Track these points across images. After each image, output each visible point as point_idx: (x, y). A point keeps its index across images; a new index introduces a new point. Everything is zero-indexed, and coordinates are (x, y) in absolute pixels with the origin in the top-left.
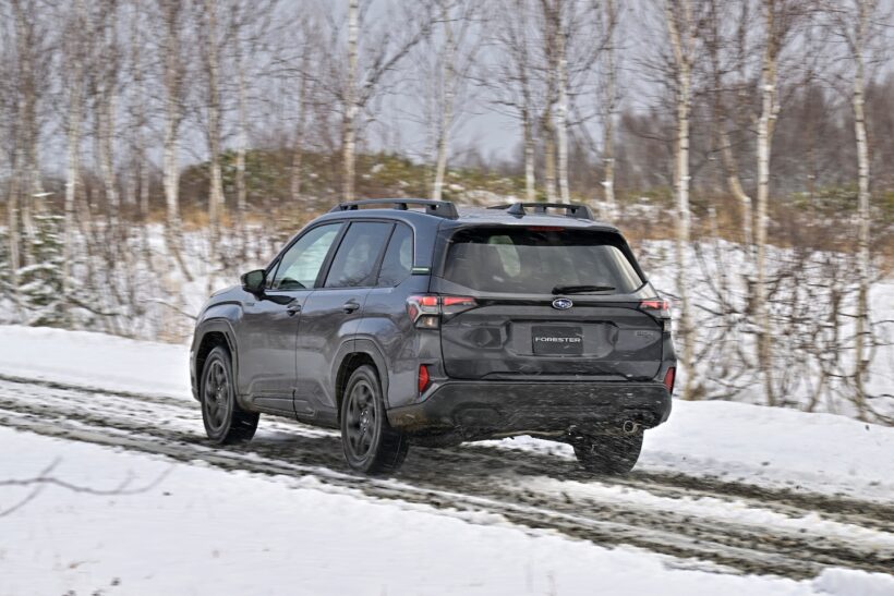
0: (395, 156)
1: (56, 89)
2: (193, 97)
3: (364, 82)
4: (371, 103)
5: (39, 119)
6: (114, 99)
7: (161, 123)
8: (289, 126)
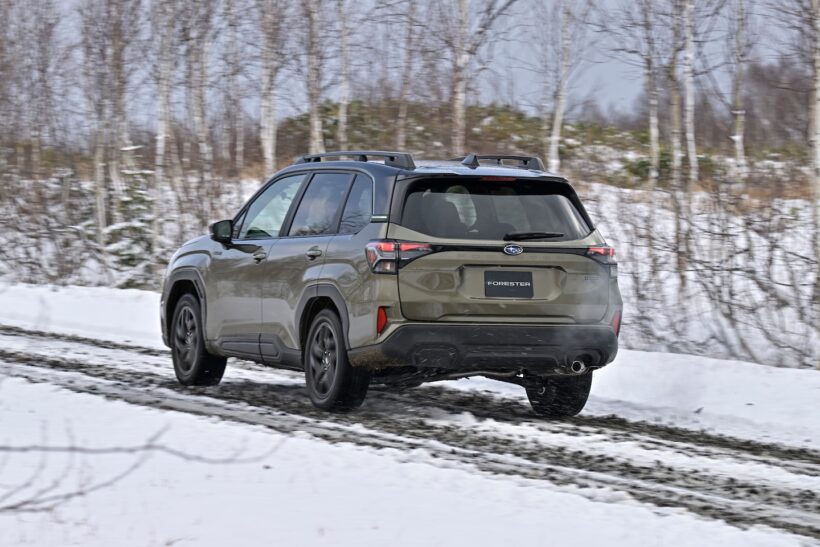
0: (507, 109)
1: (145, 35)
2: (292, 44)
3: (475, 27)
4: (483, 51)
5: (127, 67)
6: (208, 46)
7: (257, 71)
8: (394, 76)
